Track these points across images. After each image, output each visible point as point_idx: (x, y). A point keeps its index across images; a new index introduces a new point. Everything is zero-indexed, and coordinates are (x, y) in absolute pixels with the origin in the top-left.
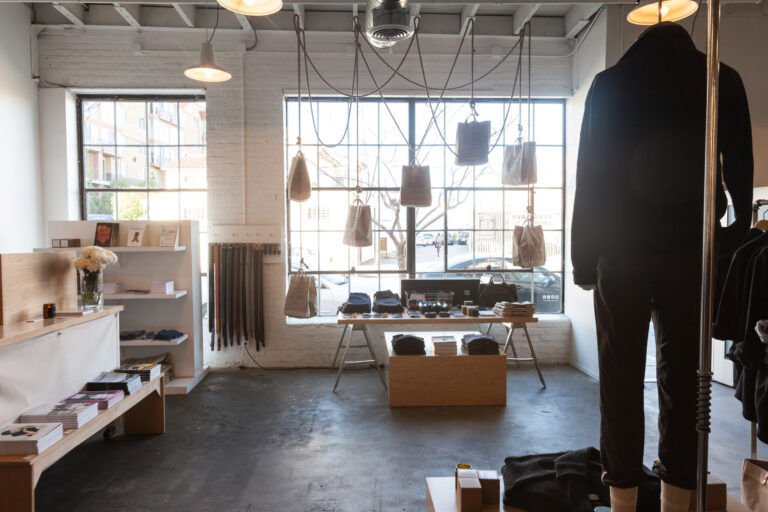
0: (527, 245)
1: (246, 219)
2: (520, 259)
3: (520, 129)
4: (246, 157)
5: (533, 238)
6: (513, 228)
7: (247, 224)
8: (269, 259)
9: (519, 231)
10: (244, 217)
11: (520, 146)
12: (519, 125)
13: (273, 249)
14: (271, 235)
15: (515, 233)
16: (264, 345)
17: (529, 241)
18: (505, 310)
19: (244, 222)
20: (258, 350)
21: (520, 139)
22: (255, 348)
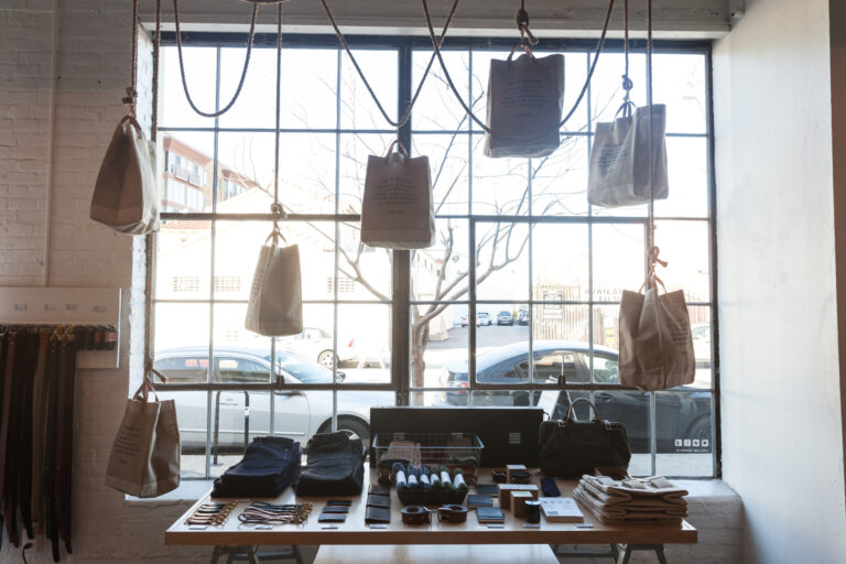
0: (656, 337)
1: (49, 273)
2: (638, 372)
3: (627, 84)
4: (54, 147)
5: (668, 319)
6: (619, 297)
7: (48, 285)
8: (89, 360)
9: (631, 303)
10: (44, 270)
11: (630, 119)
12: (625, 77)
13: (100, 338)
14: (97, 309)
15: (623, 308)
16: (70, 551)
17: (660, 326)
18: (607, 507)
19: (43, 280)
20: (57, 558)
21: (626, 105)
22: (50, 554)
